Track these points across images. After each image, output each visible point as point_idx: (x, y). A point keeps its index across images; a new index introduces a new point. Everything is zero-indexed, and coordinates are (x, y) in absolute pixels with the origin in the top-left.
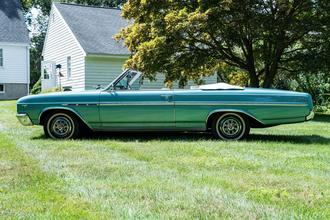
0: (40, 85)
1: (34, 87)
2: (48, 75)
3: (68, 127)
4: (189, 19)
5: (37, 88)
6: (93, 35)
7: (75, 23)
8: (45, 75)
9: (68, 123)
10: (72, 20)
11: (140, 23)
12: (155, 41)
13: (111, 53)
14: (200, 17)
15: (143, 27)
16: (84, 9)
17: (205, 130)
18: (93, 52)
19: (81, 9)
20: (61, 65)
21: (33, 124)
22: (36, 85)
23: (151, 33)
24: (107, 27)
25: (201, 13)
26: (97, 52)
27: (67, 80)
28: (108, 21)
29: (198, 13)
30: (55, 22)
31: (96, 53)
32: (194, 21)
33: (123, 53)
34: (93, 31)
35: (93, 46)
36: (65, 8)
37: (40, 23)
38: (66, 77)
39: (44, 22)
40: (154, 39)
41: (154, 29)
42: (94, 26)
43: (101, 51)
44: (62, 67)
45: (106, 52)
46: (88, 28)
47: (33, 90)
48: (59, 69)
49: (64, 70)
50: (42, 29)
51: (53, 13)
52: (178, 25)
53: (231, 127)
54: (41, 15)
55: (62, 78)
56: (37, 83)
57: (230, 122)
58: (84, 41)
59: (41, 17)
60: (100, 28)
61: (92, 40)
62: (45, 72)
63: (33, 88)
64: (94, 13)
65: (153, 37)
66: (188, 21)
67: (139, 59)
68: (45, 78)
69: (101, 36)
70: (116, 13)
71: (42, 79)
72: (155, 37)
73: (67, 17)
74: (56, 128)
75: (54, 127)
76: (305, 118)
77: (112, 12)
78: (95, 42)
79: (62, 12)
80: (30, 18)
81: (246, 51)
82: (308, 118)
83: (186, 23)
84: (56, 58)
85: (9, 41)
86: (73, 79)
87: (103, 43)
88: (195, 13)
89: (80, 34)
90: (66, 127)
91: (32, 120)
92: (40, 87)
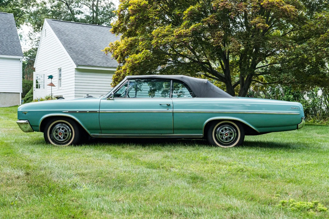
0: (32, 93)
1: (26, 95)
2: (39, 85)
3: (68, 134)
4: (175, 34)
5: (29, 96)
6: (82, 49)
7: (65, 38)
8: (37, 85)
9: (68, 130)
10: (63, 35)
11: (128, 37)
12: (143, 54)
13: (99, 65)
14: (185, 32)
15: (131, 40)
16: (74, 25)
17: (202, 137)
18: (83, 65)
19: (71, 26)
20: (52, 76)
21: (34, 131)
22: (28, 94)
23: (138, 46)
24: (95, 42)
25: (186, 29)
26: (87, 64)
27: (57, 89)
28: (96, 36)
29: (183, 29)
30: (47, 36)
31: (85, 65)
32: (179, 36)
33: (110, 66)
34: (82, 45)
35: (83, 58)
36: (56, 25)
37: (30, 39)
38: (57, 87)
39: (34, 38)
40: (142, 51)
41: (142, 42)
42: (83, 41)
43: (90, 63)
44: (54, 78)
45: (94, 65)
46: (78, 43)
47: (25, 98)
48: (51, 79)
49: (55, 81)
50: (32, 44)
51: (45, 29)
52: (165, 40)
53: (226, 134)
54: (31, 32)
55: (53, 87)
56: (29, 92)
57: (226, 129)
58: (74, 54)
59: (31, 33)
60: (88, 43)
61: (81, 54)
62: (37, 82)
63: (26, 97)
64: (83, 30)
65: (140, 50)
66: (174, 36)
67: (128, 70)
68: (37, 87)
69: (90, 50)
70: (103, 30)
71: (34, 89)
72: (143, 50)
73: (58, 32)
74: (56, 134)
75: (54, 134)
76: (296, 126)
77: (99, 29)
78: (85, 55)
79: (54, 28)
80: (21, 34)
81: (223, 64)
82: (299, 126)
83: (172, 38)
84: (47, 70)
85: (3, 54)
86: (63, 88)
87: (92, 57)
88: (180, 29)
89: (71, 48)
90: (66, 133)
91: (32, 127)
92: (32, 96)
